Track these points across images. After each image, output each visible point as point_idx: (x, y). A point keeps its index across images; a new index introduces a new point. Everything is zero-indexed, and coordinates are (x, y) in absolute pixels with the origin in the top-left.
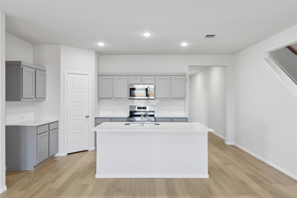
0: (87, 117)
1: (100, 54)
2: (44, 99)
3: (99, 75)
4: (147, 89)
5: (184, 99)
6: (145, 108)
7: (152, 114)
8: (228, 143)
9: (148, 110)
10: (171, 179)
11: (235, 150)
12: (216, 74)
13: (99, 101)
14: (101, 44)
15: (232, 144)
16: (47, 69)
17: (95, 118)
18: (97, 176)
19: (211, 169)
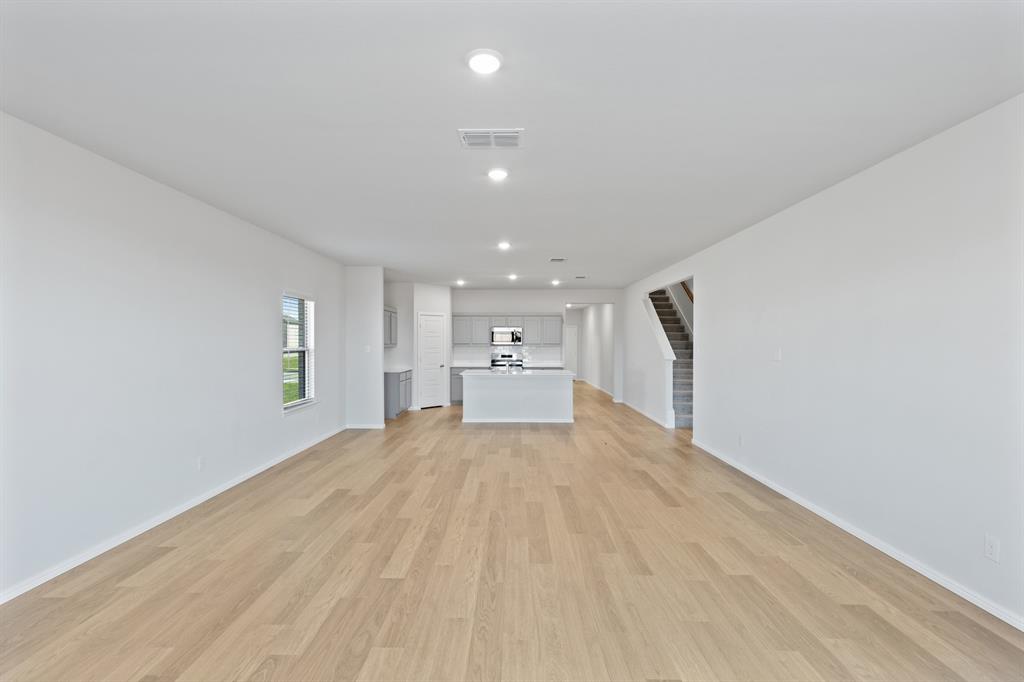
0: (442, 366)
1: (454, 290)
2: (396, 344)
3: (454, 316)
4: (513, 333)
5: (560, 344)
6: (511, 356)
7: (520, 363)
8: (615, 401)
9: (514, 358)
10: (537, 423)
11: (624, 408)
12: (608, 310)
13: (453, 347)
14: (461, 283)
15: (621, 401)
16: (398, 311)
17: (451, 368)
18: (464, 420)
19: (575, 418)
